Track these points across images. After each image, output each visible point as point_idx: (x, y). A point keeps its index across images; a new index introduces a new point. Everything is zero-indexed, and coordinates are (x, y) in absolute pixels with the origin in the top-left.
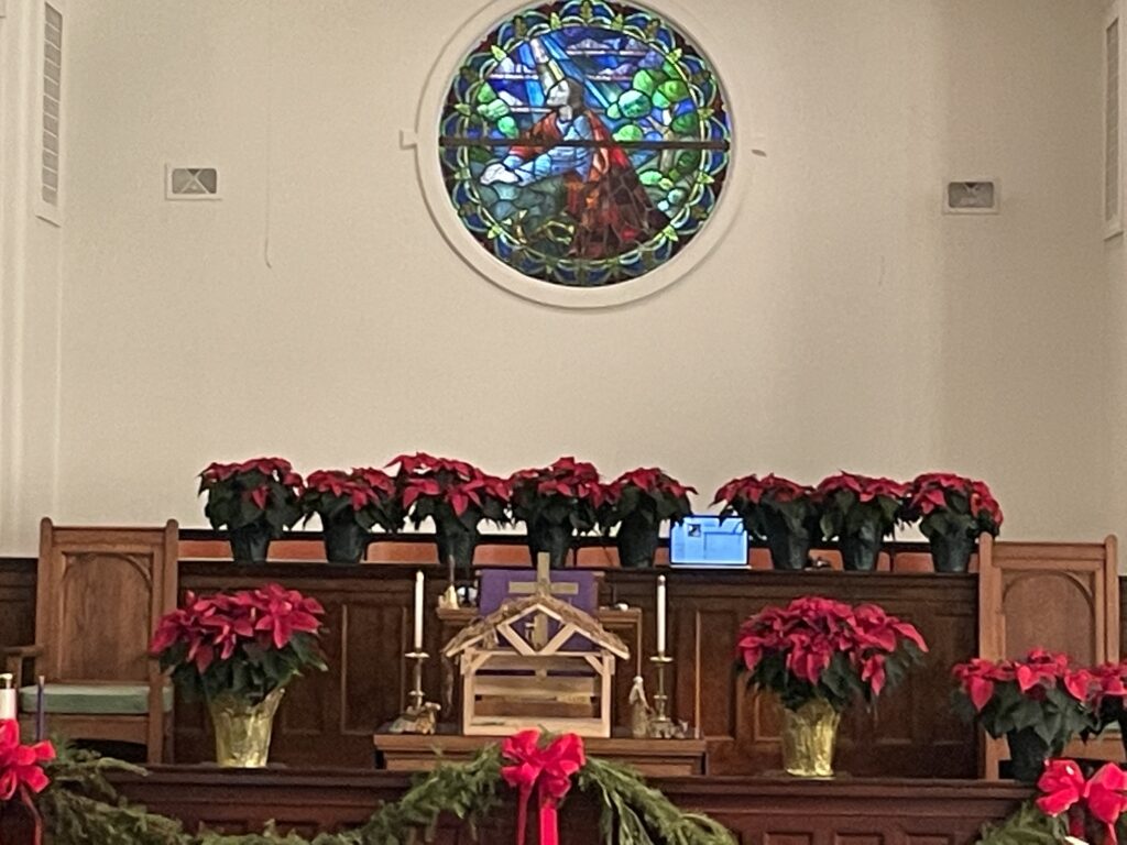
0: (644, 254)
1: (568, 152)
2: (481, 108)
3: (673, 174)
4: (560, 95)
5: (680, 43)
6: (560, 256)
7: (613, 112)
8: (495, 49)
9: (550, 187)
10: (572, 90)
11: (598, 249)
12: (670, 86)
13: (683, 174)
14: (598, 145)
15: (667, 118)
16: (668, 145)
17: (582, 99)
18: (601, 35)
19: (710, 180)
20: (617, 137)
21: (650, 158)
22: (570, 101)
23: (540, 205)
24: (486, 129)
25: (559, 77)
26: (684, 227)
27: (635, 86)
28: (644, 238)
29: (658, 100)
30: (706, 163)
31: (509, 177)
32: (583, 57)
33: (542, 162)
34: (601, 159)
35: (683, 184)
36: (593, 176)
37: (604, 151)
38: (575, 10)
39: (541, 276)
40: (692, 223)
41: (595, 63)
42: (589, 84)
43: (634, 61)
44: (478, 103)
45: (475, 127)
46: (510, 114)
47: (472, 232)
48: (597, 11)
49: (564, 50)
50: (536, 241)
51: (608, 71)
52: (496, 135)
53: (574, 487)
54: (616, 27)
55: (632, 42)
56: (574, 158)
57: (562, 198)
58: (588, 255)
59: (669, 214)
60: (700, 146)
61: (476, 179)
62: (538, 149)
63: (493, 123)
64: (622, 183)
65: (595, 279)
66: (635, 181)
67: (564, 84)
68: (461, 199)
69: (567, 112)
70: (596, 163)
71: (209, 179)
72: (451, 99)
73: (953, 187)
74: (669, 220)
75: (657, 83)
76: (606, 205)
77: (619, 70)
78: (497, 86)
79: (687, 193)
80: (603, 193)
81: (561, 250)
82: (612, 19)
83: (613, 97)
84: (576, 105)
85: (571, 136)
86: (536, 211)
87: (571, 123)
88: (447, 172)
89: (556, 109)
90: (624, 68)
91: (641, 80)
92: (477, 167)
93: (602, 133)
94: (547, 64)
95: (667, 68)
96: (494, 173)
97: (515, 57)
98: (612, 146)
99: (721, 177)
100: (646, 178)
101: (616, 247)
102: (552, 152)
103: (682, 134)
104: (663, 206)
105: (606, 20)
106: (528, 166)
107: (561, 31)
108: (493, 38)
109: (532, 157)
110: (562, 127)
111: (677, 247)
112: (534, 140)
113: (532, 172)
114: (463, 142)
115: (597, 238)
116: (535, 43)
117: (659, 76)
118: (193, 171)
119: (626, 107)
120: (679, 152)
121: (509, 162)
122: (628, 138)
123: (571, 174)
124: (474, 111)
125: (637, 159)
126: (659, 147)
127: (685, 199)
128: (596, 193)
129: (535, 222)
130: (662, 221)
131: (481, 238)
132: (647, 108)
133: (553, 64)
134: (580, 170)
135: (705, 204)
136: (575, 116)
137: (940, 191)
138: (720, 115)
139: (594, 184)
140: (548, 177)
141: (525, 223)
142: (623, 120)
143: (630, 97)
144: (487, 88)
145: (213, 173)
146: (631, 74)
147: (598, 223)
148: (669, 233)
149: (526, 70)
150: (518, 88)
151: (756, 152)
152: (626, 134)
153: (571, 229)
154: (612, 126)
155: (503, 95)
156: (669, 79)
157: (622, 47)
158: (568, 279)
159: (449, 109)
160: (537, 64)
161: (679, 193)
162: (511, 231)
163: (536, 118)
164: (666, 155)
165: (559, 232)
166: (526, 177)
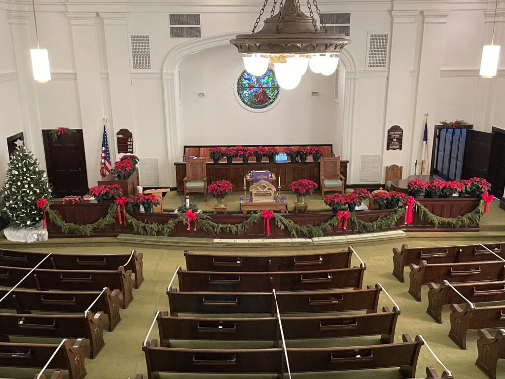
1: (256, 89)
3: (271, 92)
5: (272, 72)
7: (262, 83)
8: (245, 73)
11: (260, 103)
12: (271, 78)
13: (273, 92)
14: (260, 88)
15: (270, 83)
17: (258, 81)
20: (263, 86)
28: (267, 101)
30: (276, 90)
31: (247, 93)
33: (252, 90)
36: (260, 92)
39: (252, 107)
40: (274, 99)
42: (259, 78)
50: (252, 102)
57: (255, 95)
58: (259, 104)
60: (275, 87)
61: (243, 93)
63: (245, 85)
64: (264, 93)
66: (266, 93)
67: (255, 79)
68: (240, 96)
69: (256, 83)
70: (260, 90)
71: (203, 94)
72: (238, 81)
75: (269, 78)
76: (262, 97)
78: (245, 79)
83: (262, 80)
85: (256, 86)
86: (251, 98)
89: (254, 82)
91: (267, 77)
92: (243, 91)
93: (261, 86)
95: (270, 76)
96: (245, 92)
97: (248, 74)
98: (262, 88)
100: (267, 93)
101: (263, 103)
102: (254, 89)
103: (273, 86)
109: (250, 90)
111: (272, 103)
112: (251, 87)
115: (260, 101)
118: (201, 93)
121: (247, 90)
123: (256, 92)
125: (266, 90)
126: (269, 88)
127: (273, 95)
128: (260, 95)
130: (270, 99)
131: (243, 102)
132: (268, 82)
134: (258, 91)
135: (276, 96)
137: (311, 94)
140: (253, 93)
141: (250, 100)
142: (264, 84)
143: (265, 80)
146: (265, 77)
147: (261, 99)
150: (248, 79)
158: (256, 108)
159: (238, 83)
162: (248, 101)
163: (251, 84)
164: (270, 89)
165: (255, 101)
166: (250, 93)
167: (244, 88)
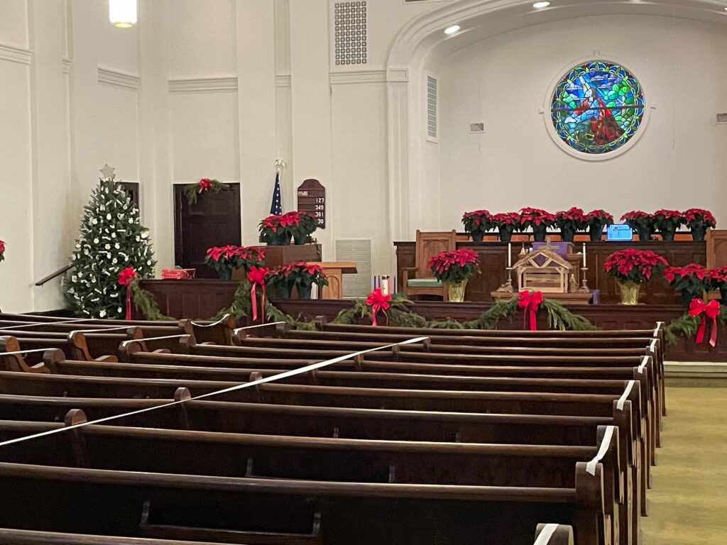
1: (592, 111)
2: (564, 100)
3: (626, 116)
4: (589, 94)
5: (628, 74)
6: (590, 144)
7: (606, 98)
8: (568, 81)
9: (586, 123)
10: (593, 92)
11: (602, 141)
12: (624, 89)
13: (628, 117)
14: (602, 108)
15: (624, 98)
16: (625, 107)
17: (596, 94)
18: (602, 74)
19: (638, 118)
20: (608, 106)
21: (618, 112)
22: (592, 96)
23: (583, 129)
24: (566, 106)
25: (589, 88)
26: (629, 133)
27: (613, 89)
28: (617, 137)
29: (621, 93)
30: (636, 112)
31: (573, 121)
32: (597, 81)
33: (584, 115)
34: (603, 113)
35: (629, 119)
36: (600, 119)
37: (603, 111)
38: (594, 66)
39: (584, 151)
40: (632, 132)
41: (601, 83)
42: (598, 90)
43: (612, 81)
44: (563, 98)
45: (562, 106)
46: (573, 101)
47: (562, 138)
48: (600, 66)
50: (582, 140)
51: (604, 85)
52: (569, 108)
53: (574, 216)
54: (607, 71)
55: (612, 75)
56: (594, 114)
57: (591, 125)
58: (599, 144)
60: (634, 107)
61: (563, 122)
62: (582, 111)
63: (568, 104)
64: (609, 119)
65: (601, 151)
66: (613, 119)
67: (590, 90)
68: (559, 128)
69: (591, 99)
70: (601, 114)
71: (481, 126)
72: (555, 98)
73: (718, 115)
74: (624, 131)
75: (620, 88)
76: (604, 128)
78: (569, 92)
79: (630, 122)
80: (603, 124)
81: (590, 143)
83: (606, 93)
84: (595, 96)
85: (593, 106)
86: (582, 131)
87: (593, 102)
88: (554, 120)
89: (588, 98)
90: (609, 84)
91: (615, 87)
92: (563, 118)
93: (603, 105)
94: (585, 84)
95: (623, 83)
96: (569, 119)
97: (575, 83)
98: (606, 109)
99: (641, 117)
100: (617, 119)
101: (607, 140)
102: (587, 112)
103: (629, 104)
104: (622, 127)
105: (604, 69)
106: (579, 117)
107: (589, 73)
108: (567, 77)
109: (581, 114)
110: (590, 104)
111: (627, 140)
112: (581, 109)
113: (581, 119)
114: (558, 110)
115: (602, 138)
116: (581, 78)
117: (621, 85)
118: (477, 124)
119: (611, 96)
120: (628, 109)
121: (573, 116)
123: (593, 119)
124: (562, 100)
125: (614, 112)
126: (621, 108)
127: (630, 124)
128: (601, 124)
129: (581, 134)
130: (622, 132)
131: (565, 140)
132: (617, 96)
133: (587, 84)
134: (596, 117)
135: (636, 125)
136: (594, 100)
137: (715, 117)
138: (641, 97)
139: (599, 121)
140: (586, 120)
141: (578, 135)
142: (609, 100)
143: (612, 92)
144: (566, 93)
145: (482, 125)
146: (612, 85)
147: (602, 132)
148: (625, 135)
150: (576, 92)
151: (652, 108)
152: (609, 105)
153: (593, 136)
154: (605, 102)
155: (571, 95)
156: (624, 86)
157: (609, 77)
158: (593, 151)
159: (554, 101)
160: (582, 84)
161: (628, 123)
162: (575, 137)
163: (582, 102)
164: (623, 110)
165: (589, 137)
166: (579, 121)
167: (567, 112)
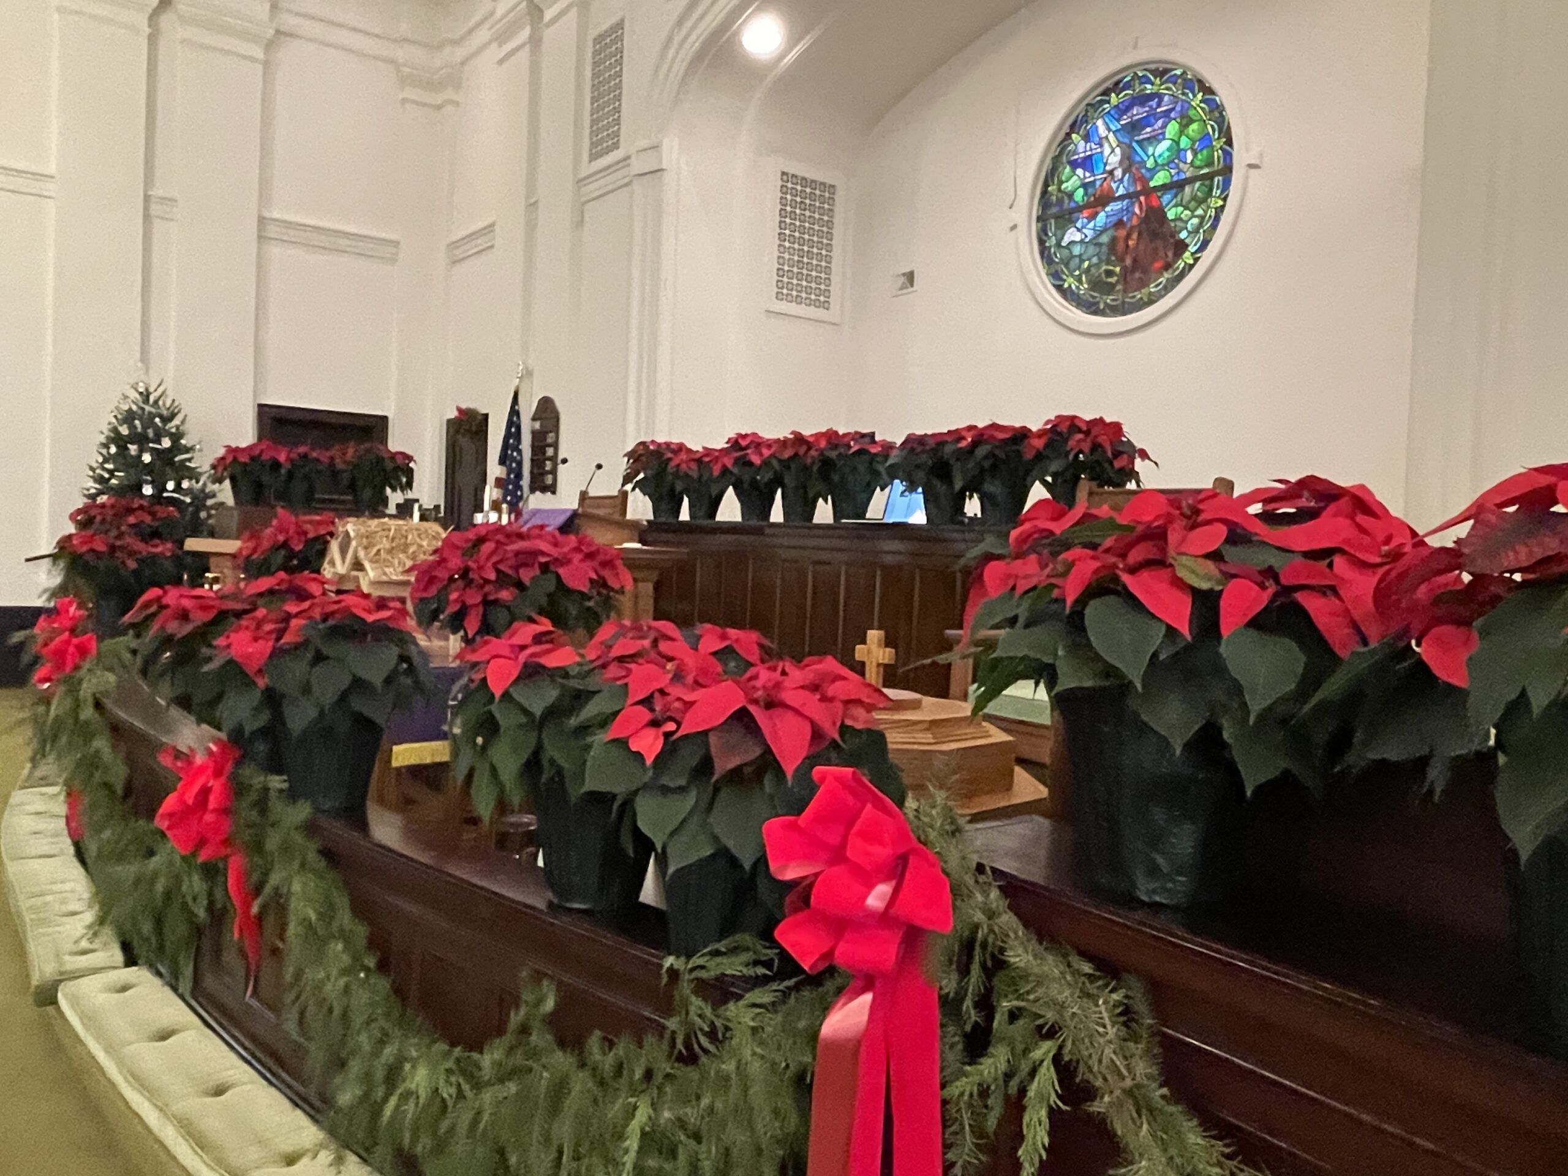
0: (1168, 279)
1: (1118, 205)
2: (1063, 186)
4: (1114, 160)
5: (1202, 87)
6: (1109, 293)
8: (1074, 136)
10: (1123, 154)
11: (1134, 281)
13: (1200, 202)
14: (1141, 193)
16: (1190, 181)
17: (1129, 158)
18: (1143, 99)
19: (1219, 203)
20: (1152, 184)
21: (1176, 196)
22: (1121, 163)
23: (1098, 254)
24: (1066, 201)
25: (1114, 145)
26: (1198, 249)
27: (1167, 136)
28: (1170, 266)
29: (1184, 142)
30: (1218, 188)
31: (1079, 237)
32: (1132, 122)
33: (1101, 218)
34: (1140, 205)
35: (1200, 212)
36: (1134, 221)
37: (1142, 198)
38: (1127, 85)
39: (1096, 312)
40: (1204, 242)
41: (1141, 125)
42: (1135, 145)
47: (1054, 285)
48: (1142, 80)
49: (1118, 120)
50: (1097, 285)
51: (1148, 130)
52: (1072, 205)
54: (1155, 89)
55: (1166, 98)
56: (1122, 210)
57: (1113, 243)
59: (1187, 241)
62: (1099, 209)
64: (1155, 218)
65: (1131, 308)
66: (1163, 219)
67: (1118, 150)
68: (1049, 261)
69: (1118, 173)
70: (1137, 210)
72: (1045, 185)
74: (1187, 246)
75: (1184, 127)
76: (1142, 244)
77: (1156, 127)
78: (1075, 165)
79: (1202, 219)
80: (1140, 234)
82: (1152, 84)
83: (1151, 150)
84: (1126, 164)
85: (1121, 191)
86: (1095, 260)
87: (1121, 180)
88: (1040, 242)
89: (1111, 173)
90: (1160, 123)
91: (1172, 128)
93: (1142, 183)
94: (1107, 137)
96: (1072, 235)
98: (1148, 192)
99: (1226, 198)
100: (1171, 215)
101: (1148, 278)
102: (1108, 209)
105: (1149, 86)
106: (1091, 225)
107: (1116, 107)
108: (1072, 126)
110: (1114, 186)
111: (1191, 268)
112: (1096, 202)
113: (1094, 229)
116: (1100, 123)
117: (1185, 122)
119: (1160, 156)
120: (1198, 184)
121: (1079, 225)
122: (1160, 183)
123: (1119, 224)
124: (1059, 189)
125: (1166, 198)
126: (1182, 184)
128: (1136, 235)
129: (1094, 269)
130: (1182, 246)
131: (1059, 289)
132: (1177, 152)
133: (1111, 137)
134: (1125, 218)
135: (1214, 224)
136: (1124, 174)
138: (1231, 141)
139: (1132, 229)
140: (1104, 230)
141: (1087, 271)
142: (1157, 168)
144: (1068, 169)
145: (913, 274)
147: (1136, 259)
149: (1094, 146)
150: (1087, 163)
151: (1251, 167)
153: (1118, 269)
154: (1148, 175)
155: (1078, 171)
156: (1192, 121)
157: (1159, 105)
158: (1114, 311)
159: (1045, 192)
160: (1101, 139)
161: (1195, 221)
162: (1080, 281)
163: (1098, 183)
164: (1187, 189)
166: (1090, 234)
